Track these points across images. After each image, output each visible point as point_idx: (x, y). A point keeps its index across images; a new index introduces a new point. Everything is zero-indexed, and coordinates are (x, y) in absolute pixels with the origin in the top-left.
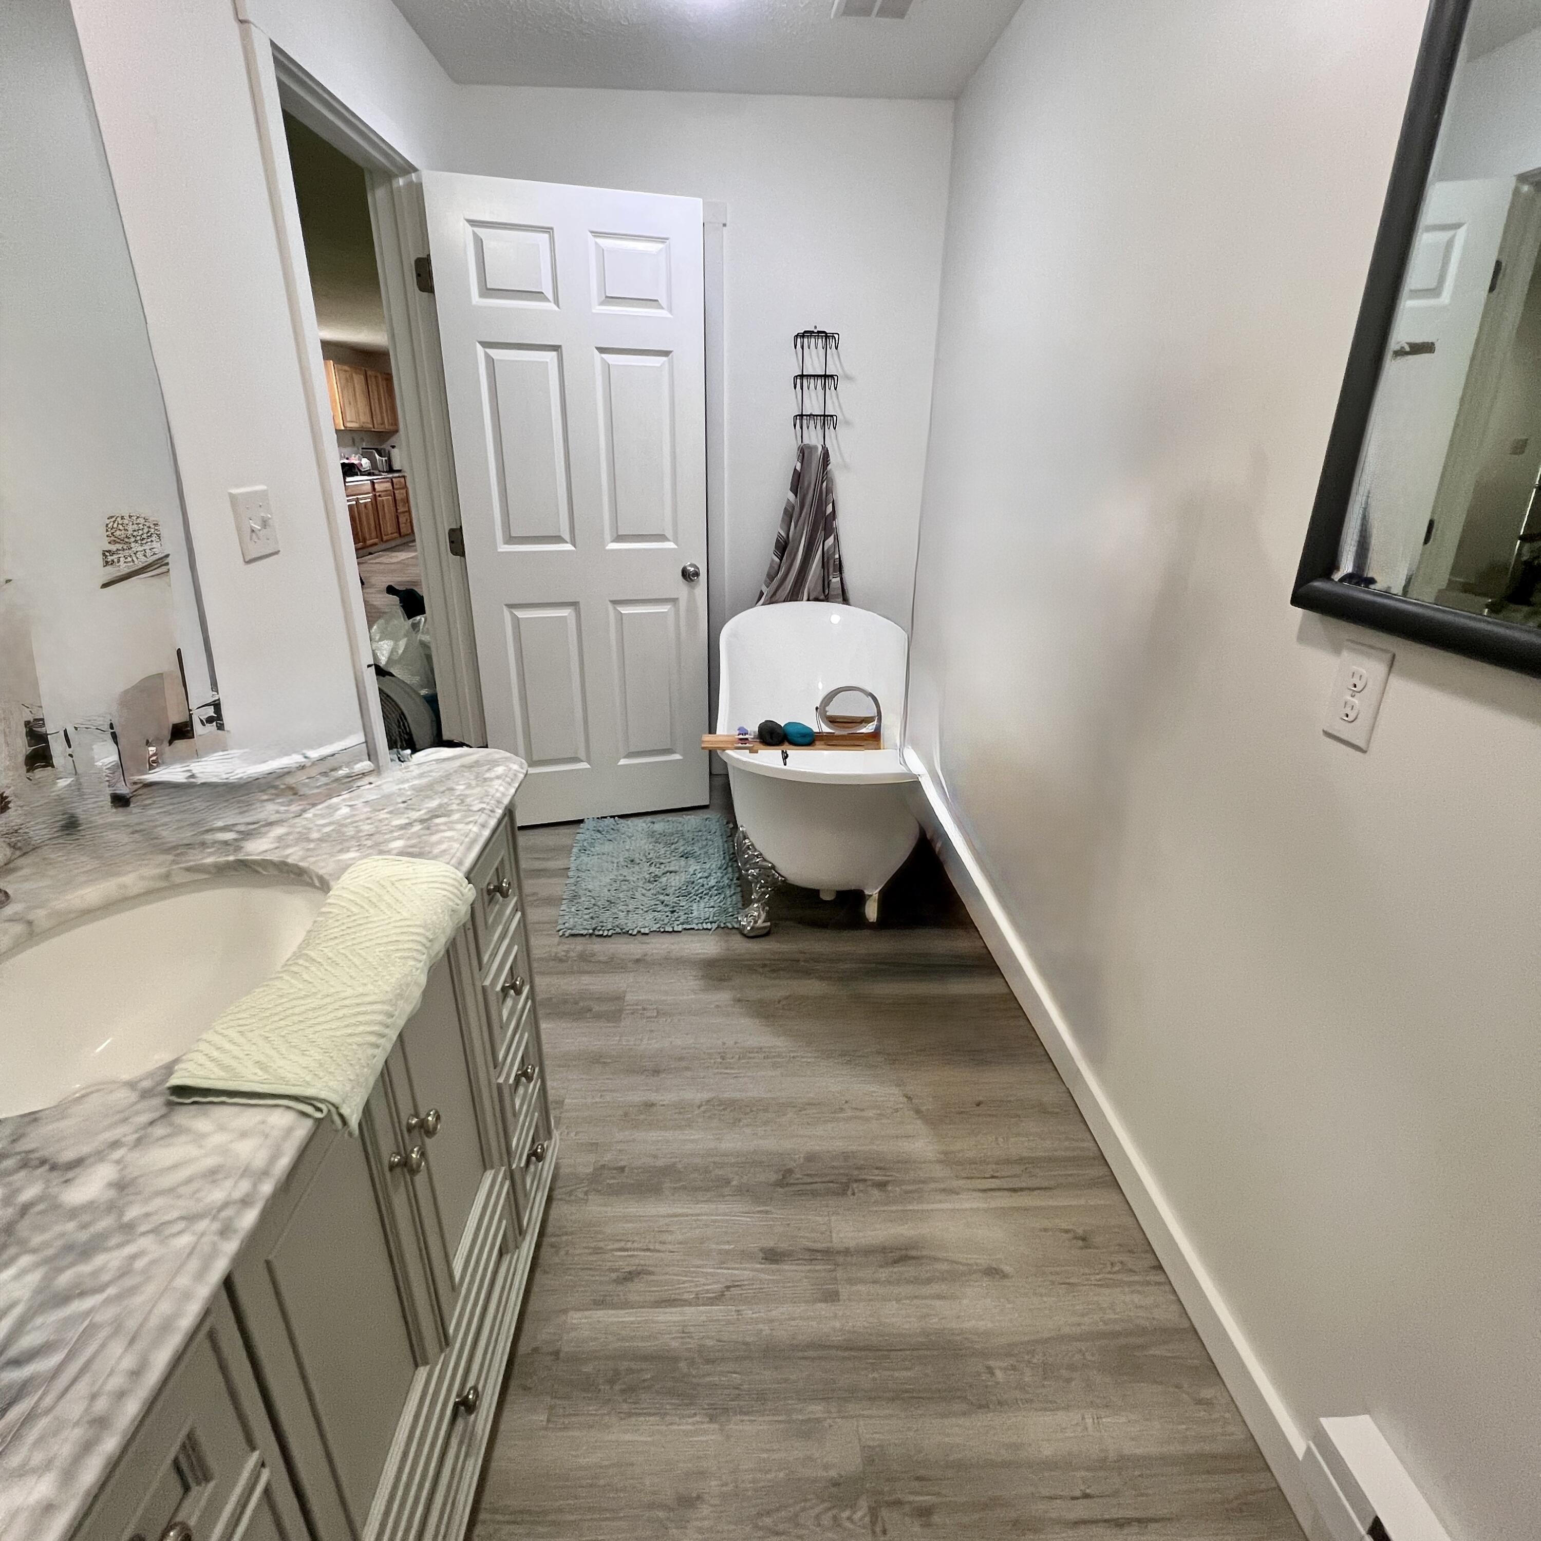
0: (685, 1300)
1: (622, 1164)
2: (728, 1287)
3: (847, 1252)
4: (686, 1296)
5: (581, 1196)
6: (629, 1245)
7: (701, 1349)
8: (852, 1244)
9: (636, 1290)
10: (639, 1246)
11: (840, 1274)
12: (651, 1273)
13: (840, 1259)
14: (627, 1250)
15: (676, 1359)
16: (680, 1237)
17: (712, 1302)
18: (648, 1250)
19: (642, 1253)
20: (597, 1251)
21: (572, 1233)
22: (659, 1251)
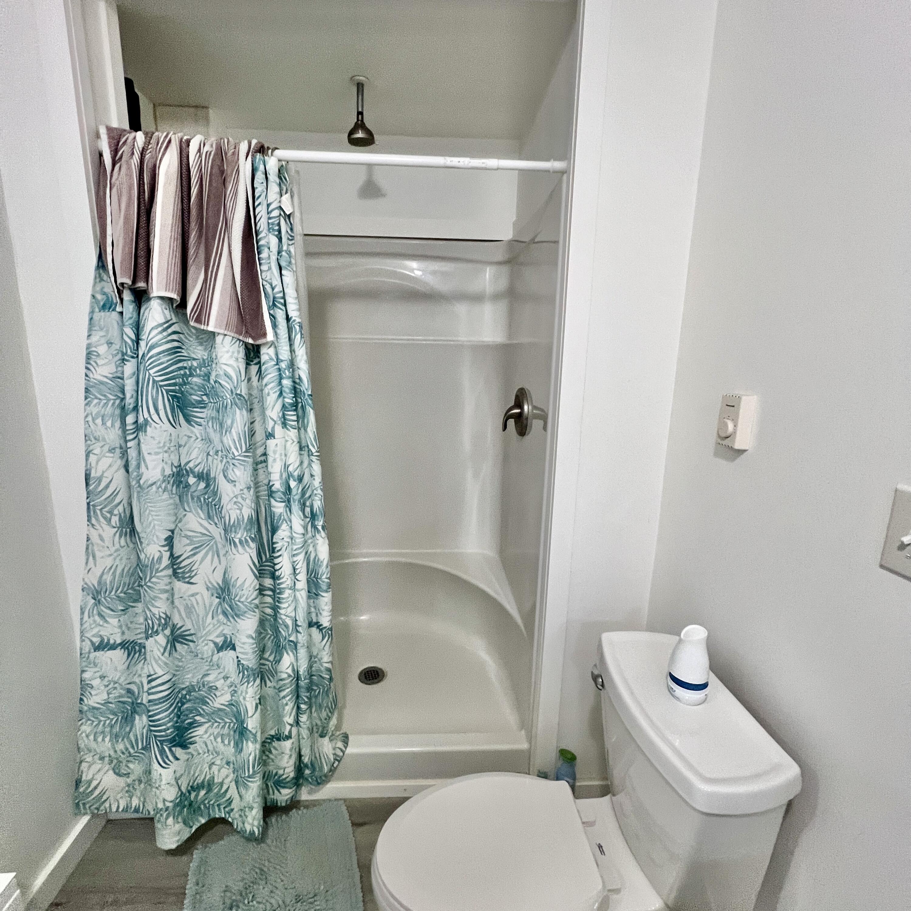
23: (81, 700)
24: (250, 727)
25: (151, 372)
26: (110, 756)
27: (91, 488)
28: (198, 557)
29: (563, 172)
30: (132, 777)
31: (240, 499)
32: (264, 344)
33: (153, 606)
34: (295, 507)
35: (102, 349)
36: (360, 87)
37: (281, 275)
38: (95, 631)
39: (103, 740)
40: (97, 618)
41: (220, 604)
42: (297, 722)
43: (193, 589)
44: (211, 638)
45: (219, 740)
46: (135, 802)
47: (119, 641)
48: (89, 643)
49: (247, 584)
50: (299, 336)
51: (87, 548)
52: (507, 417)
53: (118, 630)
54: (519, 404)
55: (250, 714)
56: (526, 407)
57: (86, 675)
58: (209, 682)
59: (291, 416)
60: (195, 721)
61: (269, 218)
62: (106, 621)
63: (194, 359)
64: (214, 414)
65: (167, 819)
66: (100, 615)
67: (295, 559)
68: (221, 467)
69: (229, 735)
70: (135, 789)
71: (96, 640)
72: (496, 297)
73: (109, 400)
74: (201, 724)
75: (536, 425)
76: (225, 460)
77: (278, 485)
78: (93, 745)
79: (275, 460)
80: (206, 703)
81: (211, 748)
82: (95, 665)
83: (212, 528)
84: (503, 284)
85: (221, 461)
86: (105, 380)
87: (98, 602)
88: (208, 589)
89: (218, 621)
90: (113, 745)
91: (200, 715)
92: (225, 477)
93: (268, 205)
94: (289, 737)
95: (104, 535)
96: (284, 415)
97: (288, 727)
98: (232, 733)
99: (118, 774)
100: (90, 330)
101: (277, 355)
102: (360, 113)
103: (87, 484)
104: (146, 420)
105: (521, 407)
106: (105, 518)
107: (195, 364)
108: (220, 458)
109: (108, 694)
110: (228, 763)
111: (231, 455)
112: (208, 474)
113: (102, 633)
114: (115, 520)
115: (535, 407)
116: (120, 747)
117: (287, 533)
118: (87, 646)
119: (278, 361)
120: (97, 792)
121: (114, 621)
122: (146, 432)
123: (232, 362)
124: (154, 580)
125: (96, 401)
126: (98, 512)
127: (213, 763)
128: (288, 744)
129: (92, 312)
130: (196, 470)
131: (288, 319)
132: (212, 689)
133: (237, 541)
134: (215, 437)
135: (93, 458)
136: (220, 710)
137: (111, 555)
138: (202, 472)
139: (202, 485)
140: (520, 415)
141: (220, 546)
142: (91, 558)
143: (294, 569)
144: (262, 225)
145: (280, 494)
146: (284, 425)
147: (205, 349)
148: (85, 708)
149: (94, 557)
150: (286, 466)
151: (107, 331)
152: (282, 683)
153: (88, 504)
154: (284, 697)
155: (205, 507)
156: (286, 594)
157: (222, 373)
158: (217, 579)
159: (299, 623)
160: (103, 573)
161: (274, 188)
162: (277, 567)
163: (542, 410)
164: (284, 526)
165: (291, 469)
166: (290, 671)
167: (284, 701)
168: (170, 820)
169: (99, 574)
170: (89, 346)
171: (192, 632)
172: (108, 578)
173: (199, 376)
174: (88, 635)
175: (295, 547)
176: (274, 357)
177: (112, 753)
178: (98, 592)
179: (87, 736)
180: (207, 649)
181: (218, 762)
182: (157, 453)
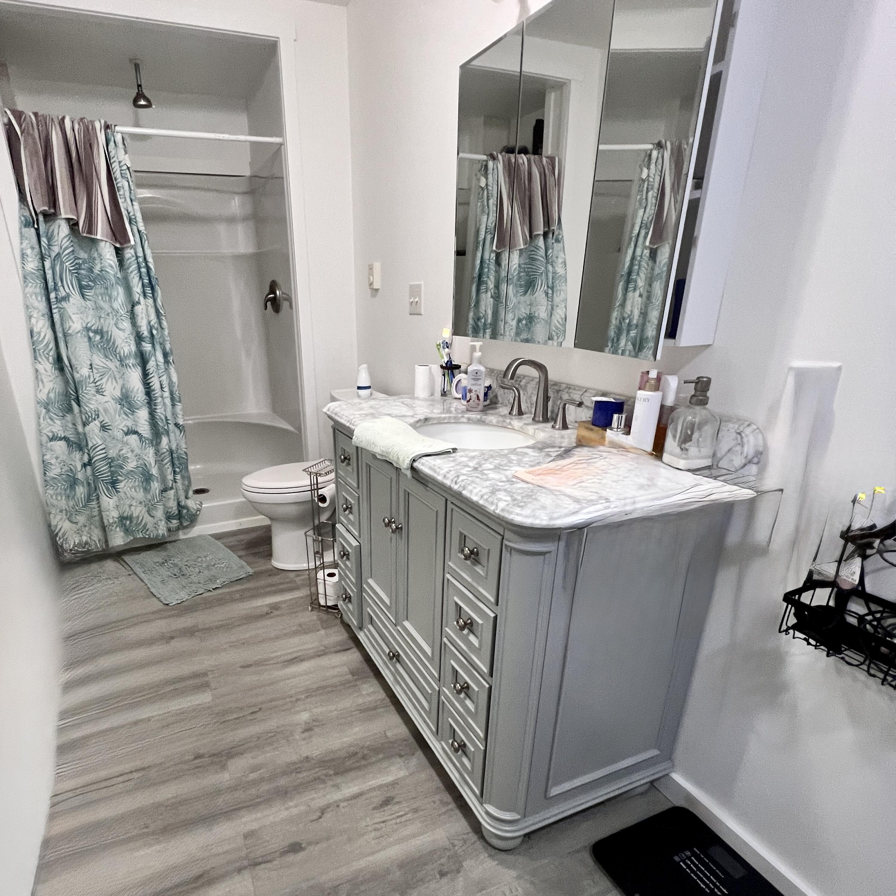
0: (344, 801)
1: (445, 880)
2: (320, 817)
3: (239, 870)
4: (345, 804)
5: (456, 842)
6: (398, 821)
7: (324, 782)
8: (237, 878)
9: (377, 798)
10: (391, 822)
11: (243, 854)
12: (374, 809)
13: (245, 863)
14: (398, 817)
15: (336, 774)
16: (366, 837)
17: (328, 806)
18: (383, 822)
19: (386, 818)
20: (416, 810)
21: (440, 815)
22: (377, 823)
23: (45, 473)
24: (154, 473)
25: (67, 264)
26: (66, 510)
27: (35, 339)
28: (104, 380)
29: (281, 145)
30: (79, 525)
31: (128, 340)
32: (128, 247)
33: (90, 404)
34: (158, 347)
35: (29, 251)
36: (137, 67)
37: (132, 205)
38: (49, 429)
39: (61, 499)
40: (49, 420)
41: (122, 408)
42: (175, 481)
43: (105, 399)
44: (121, 427)
45: (133, 490)
46: (84, 539)
47: (63, 436)
48: (45, 436)
49: (140, 390)
50: (147, 242)
51: (37, 377)
52: (267, 301)
53: (61, 428)
54: (272, 290)
55: (153, 465)
56: (278, 292)
57: (45, 457)
58: (123, 454)
59: (148, 290)
60: (118, 480)
61: (121, 170)
62: (54, 422)
63: (80, 259)
64: (102, 291)
65: (116, 528)
66: (51, 419)
67: (161, 379)
68: (112, 322)
69: (138, 486)
70: (82, 531)
71: (50, 435)
72: (245, 219)
73: (37, 284)
74: (121, 481)
75: (285, 305)
76: (115, 318)
77: (146, 333)
78: (55, 502)
79: (142, 318)
80: (122, 468)
81: (128, 495)
82: (52, 450)
83: (109, 363)
84: (248, 209)
85: (113, 319)
86: (33, 271)
87: (48, 411)
88: (113, 399)
89: (123, 418)
90: (67, 502)
91: (120, 476)
92: (118, 328)
93: (120, 162)
94: (172, 488)
95: (47, 368)
96: (144, 290)
97: (171, 482)
98: (141, 484)
99: (71, 522)
100: (21, 239)
101: (136, 253)
102: (139, 86)
103: (32, 336)
104: (68, 294)
105: (275, 293)
106: (45, 357)
107: (81, 261)
108: (111, 317)
109: (61, 469)
110: (140, 503)
111: (119, 315)
112: (101, 330)
113: (54, 430)
114: (51, 359)
115: (283, 293)
116: (71, 503)
117: (155, 363)
118: (45, 439)
119: (137, 257)
120: (61, 532)
121: (58, 422)
122: (69, 300)
123: (112, 258)
124: (88, 388)
125: (30, 284)
126: (42, 354)
127: (131, 505)
128: (172, 492)
129: (21, 229)
130: (93, 328)
131: (139, 232)
132: (125, 459)
133: (131, 365)
134: (106, 306)
135: (33, 321)
136: (131, 471)
137: (51, 381)
138: (97, 329)
139: (98, 337)
140: (275, 298)
141: (116, 373)
142: (40, 383)
143: (161, 385)
144: (118, 174)
145: (148, 339)
146: (145, 296)
147: (86, 252)
148: (48, 479)
149: (42, 382)
150: (149, 322)
151: (30, 240)
152: (163, 456)
153: (34, 349)
154: (166, 464)
155: (102, 351)
156: (159, 400)
157: (107, 264)
158: (118, 393)
159: (169, 418)
160: (49, 393)
161: (121, 151)
162: (151, 384)
163: (288, 295)
164: (153, 358)
165: (152, 323)
166: (167, 447)
167: (166, 466)
168: (118, 529)
169: (47, 392)
170: (22, 250)
171: (109, 424)
172: (52, 395)
173: (83, 269)
174: (45, 431)
175: (160, 371)
176: (134, 254)
177: (67, 507)
178: (48, 404)
179: (51, 496)
180: (119, 435)
181: (134, 504)
182: (78, 314)
